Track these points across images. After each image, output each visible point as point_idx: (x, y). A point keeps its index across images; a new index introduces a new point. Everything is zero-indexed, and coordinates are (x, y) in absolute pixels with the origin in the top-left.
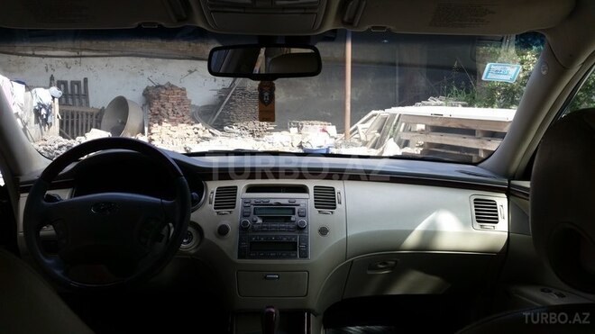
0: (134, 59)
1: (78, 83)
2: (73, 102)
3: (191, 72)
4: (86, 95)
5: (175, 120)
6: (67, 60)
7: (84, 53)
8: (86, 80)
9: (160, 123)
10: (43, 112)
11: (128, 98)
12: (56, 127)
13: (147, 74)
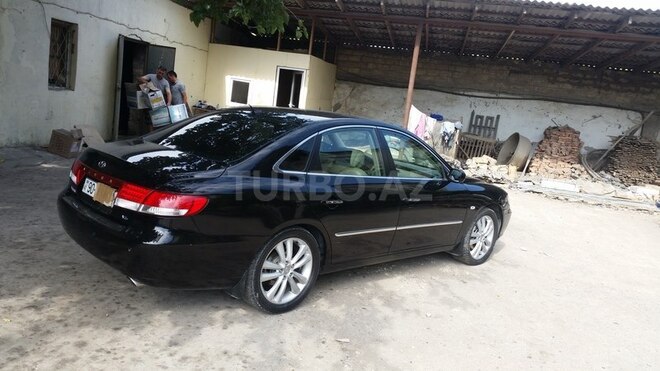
0: (542, 102)
1: (492, 118)
2: (479, 132)
3: (595, 117)
4: (495, 129)
5: (556, 158)
6: (487, 100)
7: (501, 95)
8: (498, 117)
9: (541, 158)
10: (446, 138)
11: (520, 134)
12: (453, 150)
13: (552, 116)
